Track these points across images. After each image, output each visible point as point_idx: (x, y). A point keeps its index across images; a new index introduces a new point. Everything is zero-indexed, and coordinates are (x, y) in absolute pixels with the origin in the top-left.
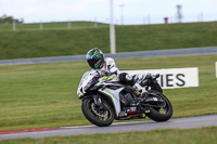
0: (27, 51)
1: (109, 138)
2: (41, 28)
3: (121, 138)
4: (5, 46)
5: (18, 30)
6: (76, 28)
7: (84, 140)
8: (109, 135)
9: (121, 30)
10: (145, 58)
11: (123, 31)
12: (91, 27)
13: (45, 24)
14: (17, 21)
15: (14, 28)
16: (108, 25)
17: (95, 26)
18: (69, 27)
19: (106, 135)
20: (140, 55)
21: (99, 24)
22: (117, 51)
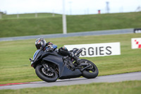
2: (18, 17)
3: (70, 89)
5: (3, 19)
6: (41, 17)
7: (46, 90)
8: (62, 87)
9: (70, 18)
10: (86, 37)
11: (71, 19)
13: (21, 15)
16: (61, 15)
17: (53, 16)
18: (36, 17)
20: (82, 35)
22: (68, 32)
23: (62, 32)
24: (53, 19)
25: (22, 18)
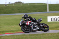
0: (25, 11)
1: (46, 35)
2: (28, 5)
3: (50, 35)
4: (19, 9)
5: (22, 5)
6: (38, 5)
7: (40, 35)
10: (57, 13)
11: (51, 6)
12: (42, 4)
13: (30, 4)
14: (22, 3)
15: (21, 5)
16: (47, 4)
17: (43, 4)
18: (36, 5)
19: (46, 34)
20: (55, 12)
21: (44, 4)
22: (49, 11)
23: (47, 11)
24: (43, 5)
25: (30, 5)
